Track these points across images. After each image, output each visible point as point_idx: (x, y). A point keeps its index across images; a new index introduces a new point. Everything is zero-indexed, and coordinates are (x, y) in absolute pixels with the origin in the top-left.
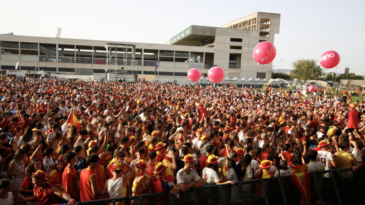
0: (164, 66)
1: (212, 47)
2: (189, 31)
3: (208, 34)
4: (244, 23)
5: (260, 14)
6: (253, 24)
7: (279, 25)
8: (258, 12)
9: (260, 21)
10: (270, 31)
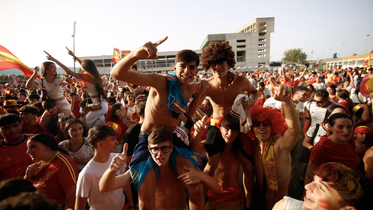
2: (207, 39)
3: (220, 39)
4: (248, 28)
5: (258, 19)
6: (254, 27)
7: (274, 25)
9: (258, 25)
10: (267, 31)
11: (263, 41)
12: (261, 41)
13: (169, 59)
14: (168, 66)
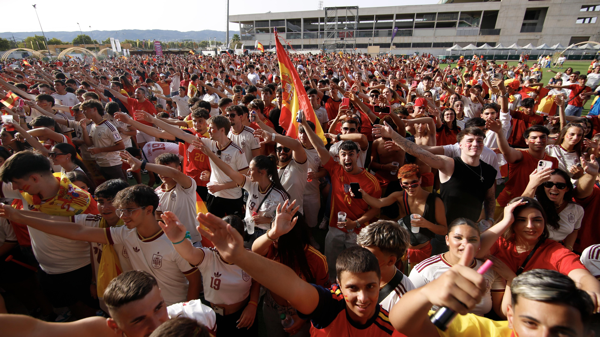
13: (379, 21)
14: (377, 35)
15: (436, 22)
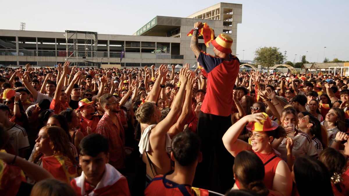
0: (130, 57)
1: (177, 37)
2: (154, 22)
3: (173, 24)
4: (208, 14)
5: (223, 4)
6: (216, 14)
7: (241, 15)
8: (221, 3)
9: (223, 11)
10: (233, 21)
11: (227, 32)
12: (224, 33)
15: (141, 48)
